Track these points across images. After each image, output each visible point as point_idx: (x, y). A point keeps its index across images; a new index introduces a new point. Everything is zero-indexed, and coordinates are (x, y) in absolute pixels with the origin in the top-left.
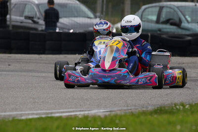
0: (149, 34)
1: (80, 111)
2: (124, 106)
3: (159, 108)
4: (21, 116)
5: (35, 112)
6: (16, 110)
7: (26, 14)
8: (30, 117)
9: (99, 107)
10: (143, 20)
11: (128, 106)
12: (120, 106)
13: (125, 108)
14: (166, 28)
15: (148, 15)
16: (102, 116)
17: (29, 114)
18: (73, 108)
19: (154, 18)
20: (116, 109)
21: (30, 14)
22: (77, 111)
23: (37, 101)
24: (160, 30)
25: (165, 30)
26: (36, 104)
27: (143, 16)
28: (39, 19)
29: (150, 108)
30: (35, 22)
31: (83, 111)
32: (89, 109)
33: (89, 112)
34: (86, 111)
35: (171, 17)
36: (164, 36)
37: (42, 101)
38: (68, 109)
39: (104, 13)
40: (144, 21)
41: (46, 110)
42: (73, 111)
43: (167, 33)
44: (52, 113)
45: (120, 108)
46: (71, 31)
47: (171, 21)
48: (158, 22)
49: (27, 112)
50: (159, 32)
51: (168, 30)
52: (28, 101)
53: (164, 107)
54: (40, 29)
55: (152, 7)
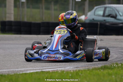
0: (99, 23)
1: (60, 68)
4: (27, 71)
5: (34, 69)
6: (24, 67)
8: (32, 71)
9: (70, 65)
10: (95, 14)
16: (72, 71)
17: (31, 70)
22: (58, 68)
24: (105, 20)
31: (61, 68)
32: (64, 67)
33: (65, 68)
34: (63, 67)
35: (111, 13)
36: (107, 24)
40: (96, 16)
41: (41, 67)
42: (56, 68)
43: (108, 22)
44: (44, 69)
47: (111, 15)
48: (104, 16)
49: (30, 69)
50: (104, 22)
51: (109, 21)
55: (100, 7)
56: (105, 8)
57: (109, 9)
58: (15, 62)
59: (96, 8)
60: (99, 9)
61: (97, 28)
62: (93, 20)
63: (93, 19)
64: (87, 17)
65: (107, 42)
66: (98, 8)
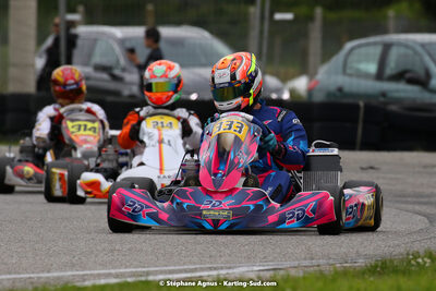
0: (361, 104)
2: (305, 259)
3: (380, 264)
4: (84, 280)
7: (97, 59)
9: (249, 259)
10: (348, 71)
11: (312, 259)
12: (297, 259)
13: (307, 263)
14: (397, 91)
15: (360, 61)
17: (99, 276)
18: (195, 263)
19: (372, 68)
20: (287, 264)
21: (105, 61)
22: (202, 270)
23: (117, 247)
24: (384, 94)
25: (396, 95)
26: (116, 253)
27: (349, 65)
28: (124, 70)
29: (361, 262)
30: (115, 78)
31: (216, 269)
33: (230, 271)
35: (409, 67)
36: (393, 108)
37: (128, 247)
38: (184, 264)
39: (264, 58)
40: (350, 75)
41: (136, 267)
43: (397, 101)
44: (148, 274)
45: (296, 263)
46: (194, 97)
47: (408, 75)
48: (380, 76)
49: (95, 272)
50: (382, 99)
51: (402, 95)
52: (98, 248)
53: (391, 261)
54: (126, 92)
55: (368, 45)
56: (387, 47)
57: (402, 50)
58: (36, 246)
59: (349, 45)
60: (363, 50)
61: (356, 121)
62: (338, 94)
63: (340, 90)
64: (317, 82)
65: (393, 176)
66: (359, 46)
